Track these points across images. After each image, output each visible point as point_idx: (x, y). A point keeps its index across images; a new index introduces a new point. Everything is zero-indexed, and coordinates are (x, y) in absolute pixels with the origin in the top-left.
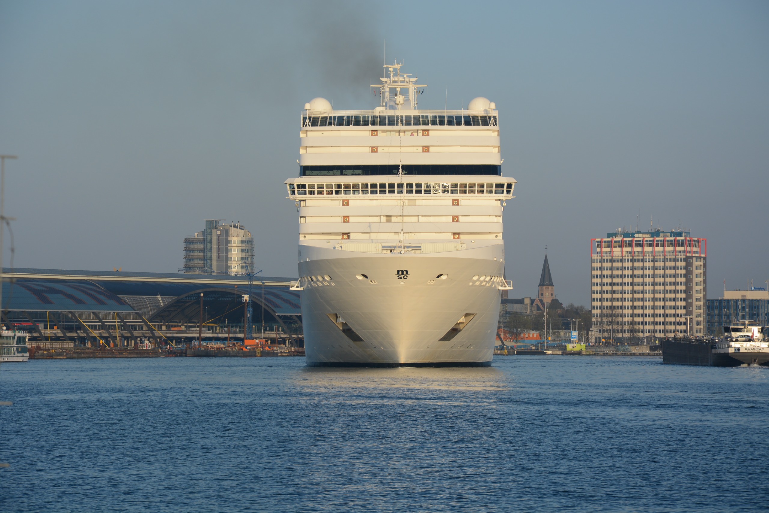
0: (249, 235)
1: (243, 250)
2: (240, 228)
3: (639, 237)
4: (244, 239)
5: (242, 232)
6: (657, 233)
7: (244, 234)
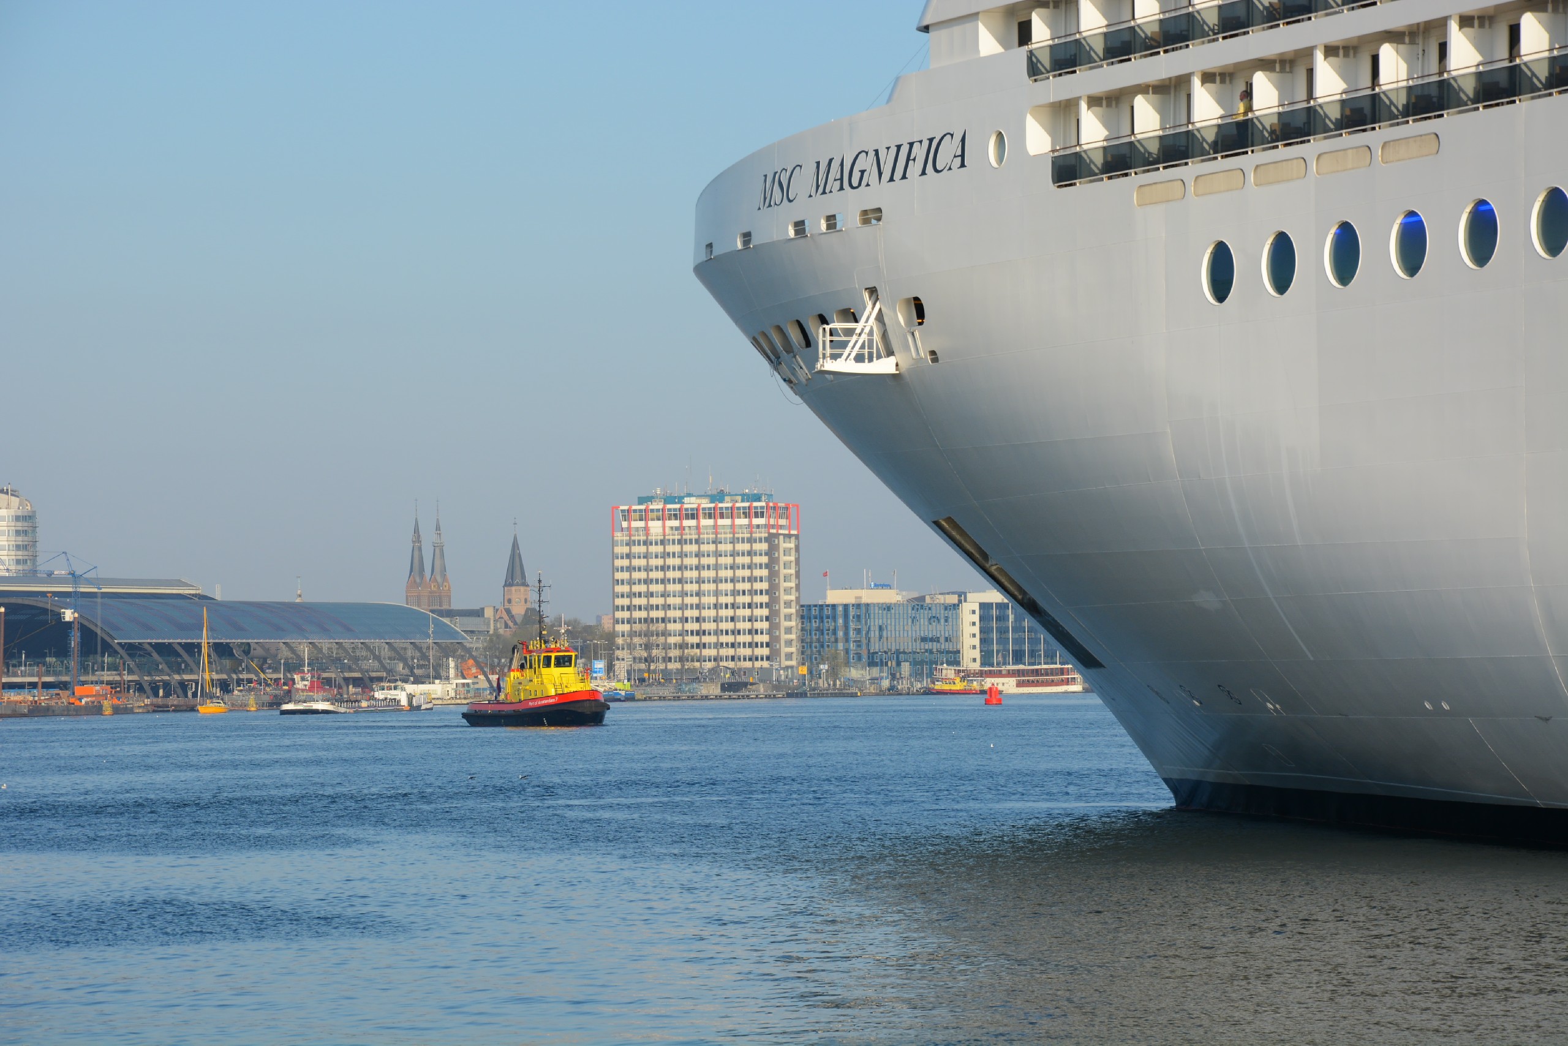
0: (27, 505)
1: (18, 533)
2: (12, 495)
3: (691, 503)
4: (20, 513)
5: (15, 501)
6: (719, 496)
7: (20, 504)
